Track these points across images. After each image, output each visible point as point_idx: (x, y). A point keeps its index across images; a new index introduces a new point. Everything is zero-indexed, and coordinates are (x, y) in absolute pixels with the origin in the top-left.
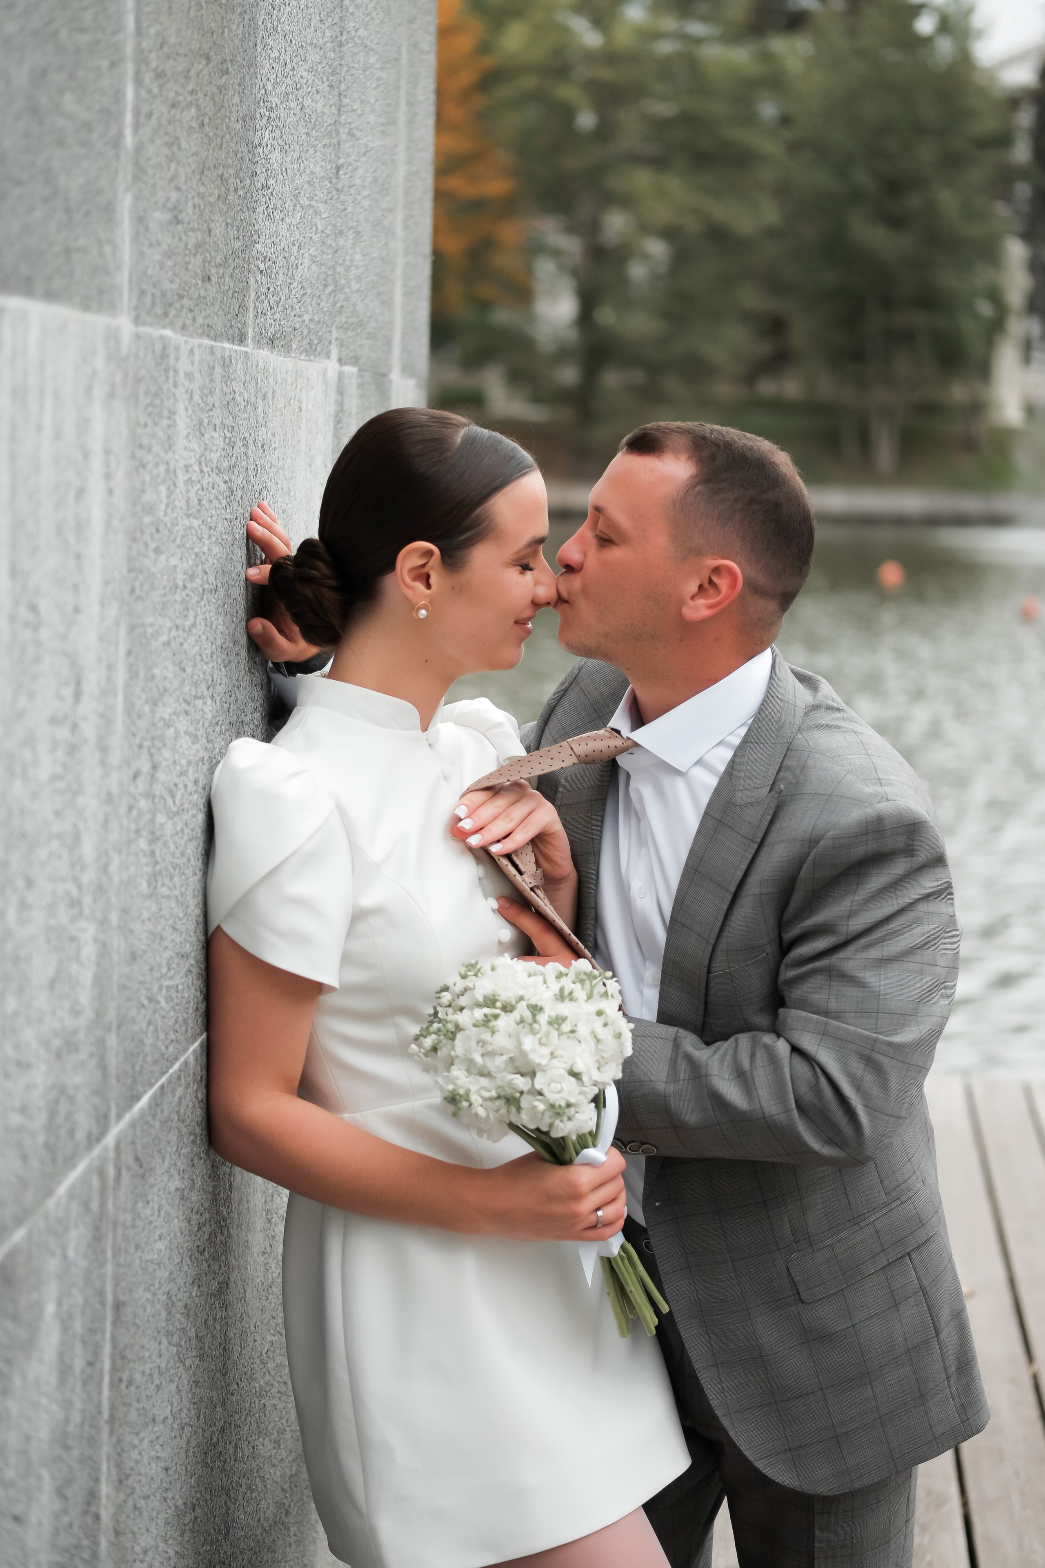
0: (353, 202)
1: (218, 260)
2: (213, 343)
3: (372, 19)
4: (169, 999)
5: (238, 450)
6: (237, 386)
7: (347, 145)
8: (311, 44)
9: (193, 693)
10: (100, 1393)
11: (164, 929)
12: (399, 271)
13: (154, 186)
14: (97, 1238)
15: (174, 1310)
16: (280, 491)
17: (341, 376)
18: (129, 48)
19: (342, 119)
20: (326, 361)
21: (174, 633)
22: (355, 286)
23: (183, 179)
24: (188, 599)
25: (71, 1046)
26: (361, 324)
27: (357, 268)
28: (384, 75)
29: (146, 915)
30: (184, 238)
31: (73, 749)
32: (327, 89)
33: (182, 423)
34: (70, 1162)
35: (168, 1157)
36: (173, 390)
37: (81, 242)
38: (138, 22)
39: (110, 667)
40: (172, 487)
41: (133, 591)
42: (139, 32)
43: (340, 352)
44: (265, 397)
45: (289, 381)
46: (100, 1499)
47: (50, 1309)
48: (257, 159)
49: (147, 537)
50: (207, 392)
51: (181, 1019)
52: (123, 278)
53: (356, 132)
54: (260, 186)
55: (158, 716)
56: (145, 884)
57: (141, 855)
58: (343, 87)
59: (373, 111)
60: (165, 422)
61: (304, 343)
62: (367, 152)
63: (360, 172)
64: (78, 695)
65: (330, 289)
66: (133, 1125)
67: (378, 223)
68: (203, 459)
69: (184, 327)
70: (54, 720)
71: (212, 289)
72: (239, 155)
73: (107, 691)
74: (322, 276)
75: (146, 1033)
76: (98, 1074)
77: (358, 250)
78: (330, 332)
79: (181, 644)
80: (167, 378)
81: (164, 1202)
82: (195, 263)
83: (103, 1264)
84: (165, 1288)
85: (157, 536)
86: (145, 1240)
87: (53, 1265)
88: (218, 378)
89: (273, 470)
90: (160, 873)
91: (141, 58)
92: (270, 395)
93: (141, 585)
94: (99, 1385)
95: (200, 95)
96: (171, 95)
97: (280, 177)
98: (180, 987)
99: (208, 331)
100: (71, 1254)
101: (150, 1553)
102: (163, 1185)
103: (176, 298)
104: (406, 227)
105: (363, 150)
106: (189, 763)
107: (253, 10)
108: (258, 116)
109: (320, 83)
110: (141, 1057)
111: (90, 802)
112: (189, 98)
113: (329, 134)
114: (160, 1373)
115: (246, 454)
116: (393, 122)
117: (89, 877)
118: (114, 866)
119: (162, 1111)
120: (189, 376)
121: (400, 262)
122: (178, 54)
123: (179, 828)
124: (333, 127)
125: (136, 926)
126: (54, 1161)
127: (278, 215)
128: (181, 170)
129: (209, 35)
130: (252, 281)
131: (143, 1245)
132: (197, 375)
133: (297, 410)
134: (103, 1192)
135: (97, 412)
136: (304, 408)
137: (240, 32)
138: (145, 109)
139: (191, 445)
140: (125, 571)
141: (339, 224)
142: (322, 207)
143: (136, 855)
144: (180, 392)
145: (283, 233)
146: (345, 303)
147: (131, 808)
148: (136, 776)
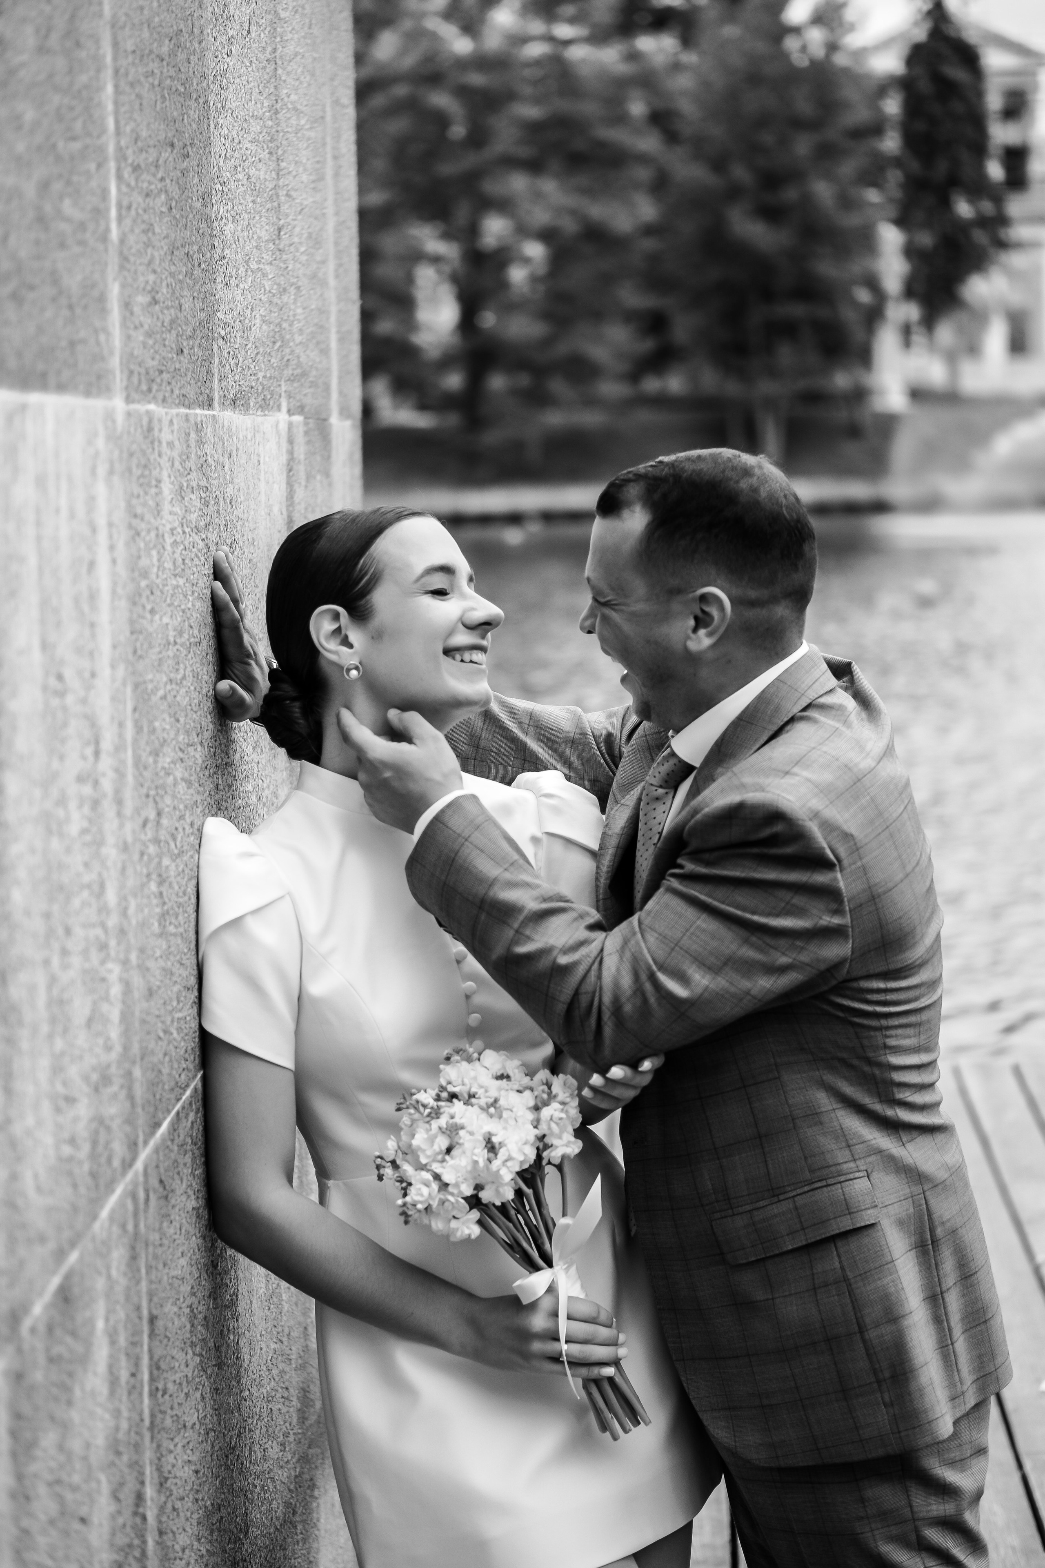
0: (293, 260)
1: (189, 333)
2: (188, 411)
3: (301, 83)
4: (179, 1030)
5: (212, 509)
6: (208, 449)
7: (286, 206)
8: (253, 116)
9: (186, 741)
10: (142, 1402)
11: (173, 965)
12: (333, 319)
13: (136, 272)
14: (134, 1258)
15: (196, 1322)
16: (247, 542)
17: (290, 425)
18: (111, 149)
19: (281, 183)
20: (278, 414)
21: (169, 687)
22: (298, 339)
23: (157, 262)
24: (178, 653)
25: (106, 1080)
26: (304, 374)
27: (299, 321)
28: (312, 134)
29: (158, 954)
30: (161, 316)
31: (96, 804)
32: (267, 156)
33: (167, 489)
34: (110, 1187)
35: (185, 1178)
36: (158, 459)
37: (82, 334)
38: (117, 122)
39: (121, 725)
40: (162, 551)
41: (135, 652)
42: (118, 132)
43: (289, 403)
44: (230, 455)
45: (249, 438)
46: (145, 1501)
47: (100, 1324)
48: (215, 233)
49: (144, 600)
50: (184, 457)
51: (190, 1048)
52: (115, 362)
53: (292, 193)
54: (218, 257)
55: (160, 765)
56: (156, 924)
57: (152, 896)
58: (280, 152)
59: (305, 170)
60: (153, 491)
61: (260, 399)
62: (302, 209)
63: (297, 230)
64: (97, 753)
65: (278, 344)
66: (156, 1150)
67: (314, 276)
68: (184, 520)
69: (164, 400)
70: (81, 779)
71: (184, 359)
72: (201, 232)
73: (119, 748)
74: (271, 334)
75: (162, 1063)
76: (128, 1105)
77: (299, 304)
78: (280, 385)
79: (175, 697)
80: (153, 449)
81: (184, 1221)
82: (171, 338)
83: (138, 1282)
84: (189, 1302)
85: (152, 598)
86: (170, 1257)
87: (100, 1284)
88: (193, 443)
89: (240, 523)
90: (168, 912)
91: (121, 156)
92: (234, 453)
93: (142, 645)
94: (141, 1394)
95: (168, 181)
96: (145, 185)
97: (234, 246)
98: (188, 1018)
99: (184, 401)
100: (114, 1273)
101: (187, 1552)
102: (182, 1205)
103: (157, 373)
104: (337, 276)
105: (299, 209)
106: (186, 807)
107: (206, 93)
108: (214, 192)
109: (261, 152)
110: (160, 1086)
111: (111, 852)
112: (159, 186)
113: (271, 199)
114: (188, 1382)
115: (218, 511)
116: (321, 178)
117: (112, 921)
118: (132, 909)
119: (179, 1136)
120: (170, 445)
121: (334, 309)
122: (149, 146)
123: (180, 869)
124: (273, 191)
125: (151, 964)
126: (97, 1186)
127: (233, 282)
128: (156, 254)
129: (172, 124)
130: (215, 348)
131: (169, 1262)
132: (177, 443)
133: (257, 464)
134: (136, 1214)
135: (101, 489)
136: (262, 462)
137: (196, 116)
138: (125, 203)
139: (174, 509)
140: (128, 634)
141: (282, 283)
142: (268, 268)
143: (149, 897)
144: (164, 462)
145: (238, 298)
146: (290, 357)
147: (142, 854)
148: (145, 824)
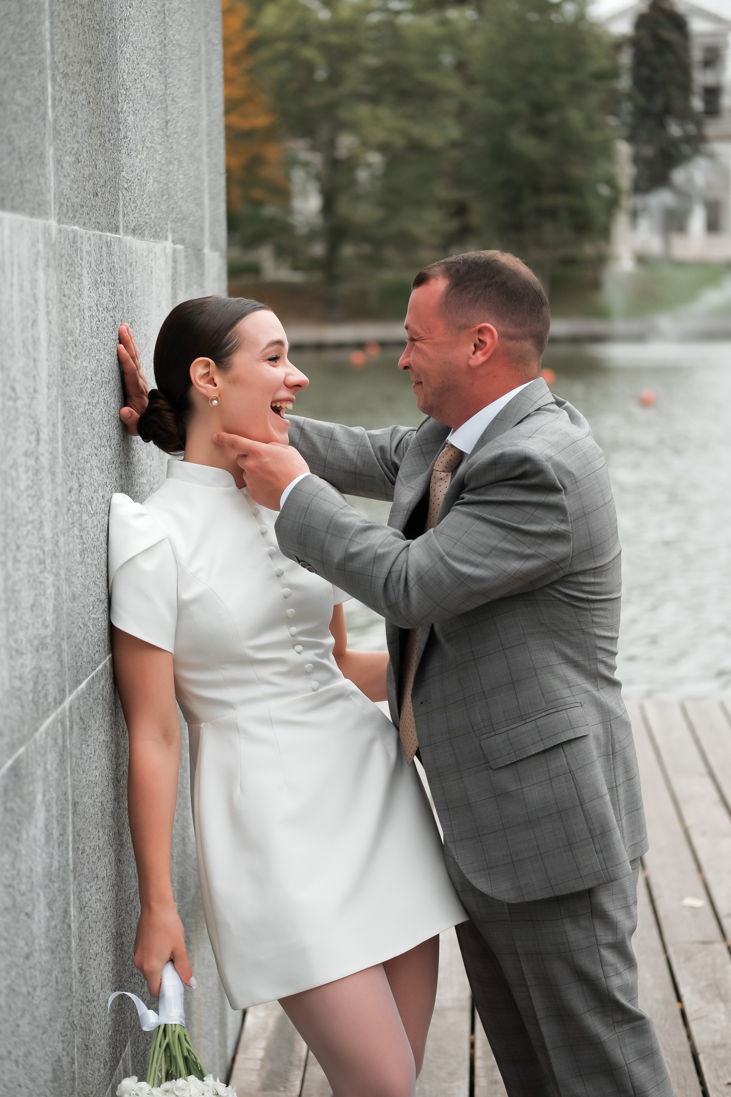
0: (177, 143)
1: (102, 183)
2: (101, 233)
3: (183, 28)
4: (94, 625)
5: (117, 298)
6: (115, 259)
7: (172, 108)
8: (148, 47)
9: (99, 443)
10: (68, 853)
11: (90, 583)
12: (206, 184)
13: (65, 141)
14: (62, 761)
17: (174, 251)
18: (48, 62)
19: (168, 92)
20: (165, 242)
21: (87, 407)
22: (180, 195)
23: (80, 136)
24: (94, 386)
25: (43, 645)
26: (185, 218)
27: (181, 183)
28: (191, 62)
29: (79, 574)
30: (82, 171)
31: (37, 472)
32: (158, 74)
33: (86, 281)
34: (46, 714)
35: (98, 720)
36: (80, 262)
37: (28, 177)
38: (52, 45)
39: (54, 426)
40: (83, 320)
41: (64, 381)
42: (53, 51)
43: (173, 236)
44: (131, 265)
45: (145, 255)
46: (70, 916)
47: (39, 797)
48: (120, 121)
49: (70, 349)
50: (99, 262)
51: (102, 638)
52: (51, 196)
53: (176, 99)
54: (122, 137)
55: (81, 456)
56: (78, 555)
57: (76, 537)
58: (167, 72)
59: (186, 85)
60: (77, 281)
61: (152, 231)
62: (183, 111)
63: (180, 124)
64: (38, 441)
65: (166, 197)
66: (78, 698)
67: (192, 155)
68: (98, 302)
69: (84, 224)
70: (27, 455)
71: (99, 200)
72: (110, 119)
73: (53, 439)
74: (161, 190)
75: (83, 644)
76: (58, 665)
77: (181, 172)
78: (167, 224)
79: (92, 414)
80: (77, 255)
81: (97, 747)
82: (89, 185)
83: (65, 778)
85: (75, 348)
86: (88, 767)
87: (39, 771)
88: (104, 254)
89: (138, 309)
90: (86, 550)
91: (55, 67)
92: (134, 264)
93: (68, 377)
94: (67, 848)
95: (87, 85)
96: (72, 86)
97: (134, 130)
99: (98, 226)
100: (49, 767)
101: (99, 956)
102: (96, 737)
103: (80, 207)
104: (209, 157)
105: (181, 110)
106: (99, 485)
107: (114, 31)
108: (120, 95)
109: (154, 71)
110: (81, 658)
111: (47, 504)
112: (81, 88)
113: (161, 102)
114: (100, 849)
115: (122, 300)
116: (197, 91)
117: (48, 547)
118: (61, 543)
119: (93, 692)
120: (89, 253)
121: (206, 178)
122: (74, 62)
123: (95, 524)
124: (162, 97)
125: (74, 579)
126: (37, 711)
127: (133, 154)
128: (79, 131)
129: (90, 49)
130: (121, 195)
131: (87, 770)
132: (93, 252)
133: (150, 273)
134: (64, 734)
135: (41, 275)
136: (154, 271)
137: (107, 45)
138: (58, 97)
139: (91, 294)
140: (59, 369)
141: (169, 157)
142: (158, 147)
143: (73, 537)
144: (84, 263)
145: (137, 164)
146: (175, 206)
147: (69, 510)
148: (70, 491)
